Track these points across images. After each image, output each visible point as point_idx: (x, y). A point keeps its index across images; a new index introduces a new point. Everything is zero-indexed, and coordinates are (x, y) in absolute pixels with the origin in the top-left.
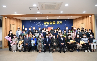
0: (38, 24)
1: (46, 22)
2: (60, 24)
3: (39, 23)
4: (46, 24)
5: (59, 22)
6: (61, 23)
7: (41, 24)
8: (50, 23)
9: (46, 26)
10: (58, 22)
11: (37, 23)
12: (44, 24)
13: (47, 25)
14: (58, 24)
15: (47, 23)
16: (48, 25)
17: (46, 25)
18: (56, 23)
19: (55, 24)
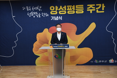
0: (32, 14)
1: (57, 7)
2: (97, 12)
3: (35, 11)
4: (56, 13)
5: (96, 7)
6: (100, 9)
7: (41, 12)
8: (67, 11)
9: (57, 19)
10: (91, 6)
11: (30, 12)
12: (49, 13)
13: (58, 15)
14: (91, 11)
15: (58, 11)
16: (61, 15)
17: (56, 16)
18: (85, 8)
19: (83, 12)
